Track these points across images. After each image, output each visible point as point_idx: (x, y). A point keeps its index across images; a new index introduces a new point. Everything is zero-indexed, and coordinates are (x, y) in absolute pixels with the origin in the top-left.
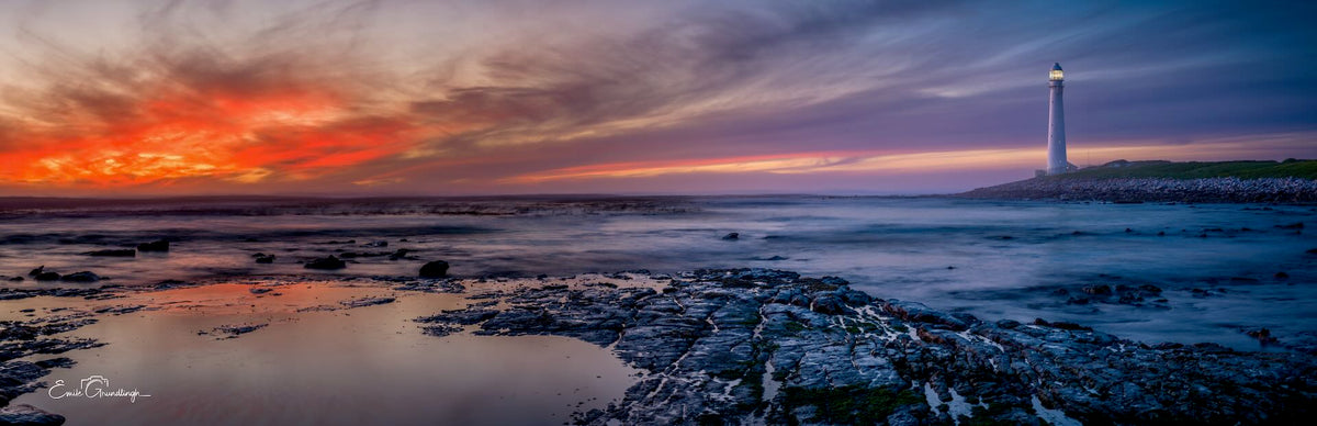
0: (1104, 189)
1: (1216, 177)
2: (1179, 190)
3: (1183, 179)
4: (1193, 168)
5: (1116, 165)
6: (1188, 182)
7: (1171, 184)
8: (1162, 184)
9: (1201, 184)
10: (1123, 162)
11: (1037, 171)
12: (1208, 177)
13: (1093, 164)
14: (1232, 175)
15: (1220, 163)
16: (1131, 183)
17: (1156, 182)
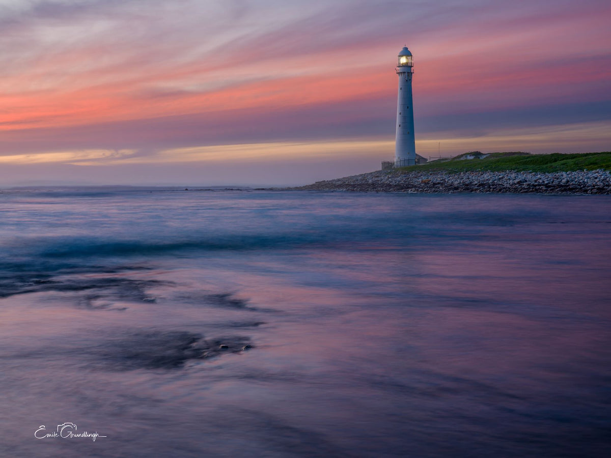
0: (456, 182)
1: (582, 170)
2: (539, 185)
3: (544, 171)
4: (555, 161)
5: (470, 158)
6: (550, 176)
7: (530, 177)
8: (521, 177)
9: (565, 177)
10: (477, 154)
11: (384, 164)
12: (573, 170)
13: (444, 156)
14: (601, 167)
15: (587, 155)
16: (486, 176)
17: (513, 175)
